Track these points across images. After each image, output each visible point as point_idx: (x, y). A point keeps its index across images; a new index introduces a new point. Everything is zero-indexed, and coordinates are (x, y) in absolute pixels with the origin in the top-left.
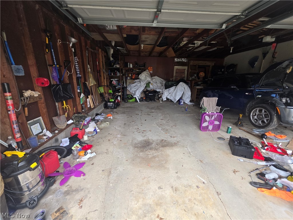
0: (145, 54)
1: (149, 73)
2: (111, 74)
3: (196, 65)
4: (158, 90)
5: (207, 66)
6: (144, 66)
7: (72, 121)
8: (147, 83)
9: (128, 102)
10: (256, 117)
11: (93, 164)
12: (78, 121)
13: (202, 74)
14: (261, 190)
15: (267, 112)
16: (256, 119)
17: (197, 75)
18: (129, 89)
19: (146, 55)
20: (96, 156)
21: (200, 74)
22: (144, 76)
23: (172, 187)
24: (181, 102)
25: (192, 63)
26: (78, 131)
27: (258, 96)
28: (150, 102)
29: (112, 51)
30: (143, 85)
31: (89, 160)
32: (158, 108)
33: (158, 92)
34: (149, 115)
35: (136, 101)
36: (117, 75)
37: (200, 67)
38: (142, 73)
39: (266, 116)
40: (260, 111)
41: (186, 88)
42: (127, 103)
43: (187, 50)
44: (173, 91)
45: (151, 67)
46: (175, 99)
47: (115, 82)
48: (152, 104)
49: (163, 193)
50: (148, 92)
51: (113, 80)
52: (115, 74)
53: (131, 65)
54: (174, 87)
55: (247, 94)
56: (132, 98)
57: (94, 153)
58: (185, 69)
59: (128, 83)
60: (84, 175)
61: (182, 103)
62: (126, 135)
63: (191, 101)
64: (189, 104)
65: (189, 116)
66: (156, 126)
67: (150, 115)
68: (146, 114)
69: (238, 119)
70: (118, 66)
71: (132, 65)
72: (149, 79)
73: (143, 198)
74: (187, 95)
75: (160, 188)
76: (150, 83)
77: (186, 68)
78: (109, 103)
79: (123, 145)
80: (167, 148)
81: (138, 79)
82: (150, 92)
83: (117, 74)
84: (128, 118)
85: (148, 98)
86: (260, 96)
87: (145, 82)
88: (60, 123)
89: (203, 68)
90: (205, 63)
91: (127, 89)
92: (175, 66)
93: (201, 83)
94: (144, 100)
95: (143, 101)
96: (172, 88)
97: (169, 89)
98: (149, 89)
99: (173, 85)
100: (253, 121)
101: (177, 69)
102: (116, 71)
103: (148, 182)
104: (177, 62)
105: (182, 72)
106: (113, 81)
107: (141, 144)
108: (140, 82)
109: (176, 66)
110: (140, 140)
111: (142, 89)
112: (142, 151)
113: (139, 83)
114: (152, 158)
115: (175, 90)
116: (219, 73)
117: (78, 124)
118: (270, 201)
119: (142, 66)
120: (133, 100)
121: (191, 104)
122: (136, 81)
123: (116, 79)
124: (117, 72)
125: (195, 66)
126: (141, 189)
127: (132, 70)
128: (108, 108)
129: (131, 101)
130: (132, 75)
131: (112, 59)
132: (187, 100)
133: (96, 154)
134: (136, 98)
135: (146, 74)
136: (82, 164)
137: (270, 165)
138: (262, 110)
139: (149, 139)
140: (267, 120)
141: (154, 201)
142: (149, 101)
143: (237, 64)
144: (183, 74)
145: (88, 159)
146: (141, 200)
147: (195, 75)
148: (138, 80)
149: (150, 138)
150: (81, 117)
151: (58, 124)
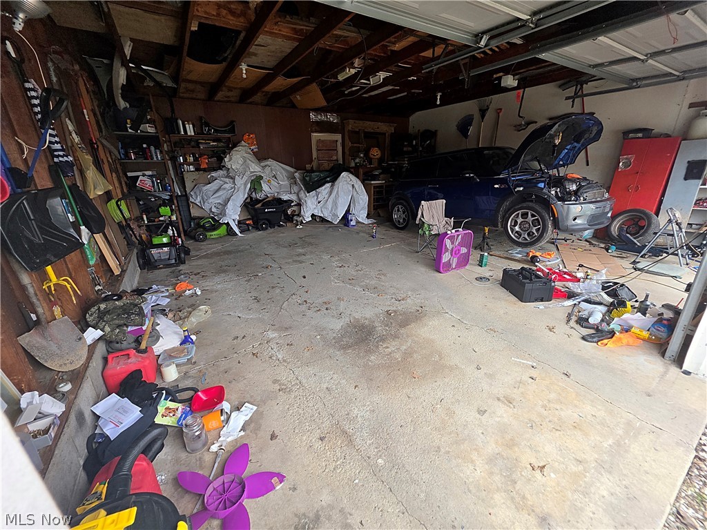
0: (230, 94)
1: (250, 151)
2: (127, 156)
3: (359, 132)
4: (285, 197)
5: (380, 134)
6: (232, 131)
7: (99, 333)
8: (252, 178)
9: (205, 238)
10: (517, 228)
11: (273, 437)
12: (119, 326)
13: (376, 153)
14: (602, 344)
15: (536, 216)
16: (517, 232)
17: (365, 155)
18: (197, 202)
19: (228, 97)
20: (261, 409)
21: (371, 152)
22: (240, 159)
23: (499, 399)
24: (351, 220)
25: (352, 125)
26: (133, 360)
27: (518, 189)
28: (270, 230)
29: (121, 76)
30: (243, 187)
31: (248, 432)
32: (305, 242)
33: (286, 201)
34: (301, 263)
35: (230, 232)
36: (152, 159)
37: (368, 135)
38: (233, 152)
39: (535, 223)
40: (525, 215)
41: (356, 186)
42: (205, 243)
43: (346, 92)
44: (327, 196)
45: (252, 134)
46: (335, 215)
47: (149, 182)
48: (281, 235)
49: (497, 419)
50: (259, 205)
51: (138, 176)
52: (144, 154)
53: (187, 126)
54: (328, 185)
55: (496, 186)
56: (216, 225)
57: (246, 404)
58: (337, 141)
59: (189, 185)
60: (281, 478)
61: (353, 223)
62: (290, 328)
63: (368, 217)
64: (367, 222)
65: (390, 248)
66: (342, 284)
67: (303, 262)
68: (291, 260)
69: (483, 237)
70: (150, 129)
71: (191, 126)
72: (255, 168)
73: (475, 449)
74: (361, 202)
75: (482, 412)
76: (261, 177)
77: (338, 137)
78: (154, 251)
79: (307, 354)
80: (413, 325)
81: (220, 167)
82: (267, 203)
83: (151, 156)
84: (248, 281)
85: (263, 219)
86: (521, 189)
87: (245, 178)
88: (58, 352)
89: (373, 138)
90: (378, 128)
91: (191, 199)
92: (313, 132)
93: (380, 174)
94: (250, 228)
95: (249, 230)
96: (323, 187)
97: (317, 190)
98: (260, 196)
99: (322, 179)
100: (512, 236)
101: (319, 141)
102: (145, 146)
103: (450, 413)
104: (318, 123)
105: (330, 147)
106: (141, 178)
107: (350, 337)
108: (233, 178)
109: (316, 132)
110: (339, 327)
111: (240, 197)
112: (369, 352)
113: (227, 180)
114: (404, 359)
115: (331, 193)
116: (405, 149)
117: (121, 336)
118: (623, 355)
119: (225, 132)
120: (223, 230)
121: (370, 221)
122: (214, 174)
123: (150, 173)
124: (152, 148)
125: (357, 133)
126: (450, 434)
127: (193, 143)
128: (156, 268)
129: (215, 234)
130: (196, 159)
131: (122, 104)
132: (361, 214)
133: (255, 408)
134: (228, 224)
135: (245, 155)
136: (240, 453)
137: (579, 303)
138: (527, 214)
139: (358, 320)
140: (538, 230)
141: (497, 443)
142: (266, 229)
143: (436, 131)
144: (332, 152)
145: (243, 429)
146: (474, 456)
147: (362, 155)
148: (220, 172)
149: (357, 316)
150: (126, 310)
151: (52, 356)
